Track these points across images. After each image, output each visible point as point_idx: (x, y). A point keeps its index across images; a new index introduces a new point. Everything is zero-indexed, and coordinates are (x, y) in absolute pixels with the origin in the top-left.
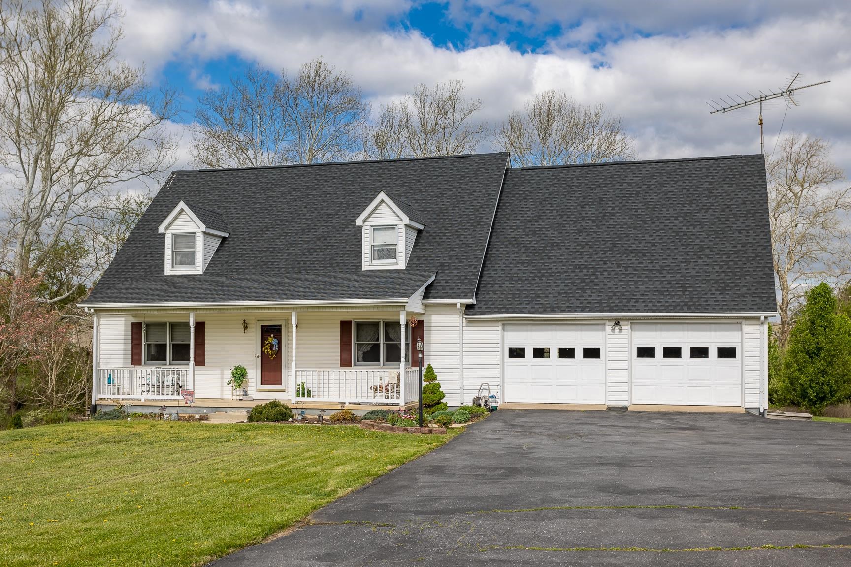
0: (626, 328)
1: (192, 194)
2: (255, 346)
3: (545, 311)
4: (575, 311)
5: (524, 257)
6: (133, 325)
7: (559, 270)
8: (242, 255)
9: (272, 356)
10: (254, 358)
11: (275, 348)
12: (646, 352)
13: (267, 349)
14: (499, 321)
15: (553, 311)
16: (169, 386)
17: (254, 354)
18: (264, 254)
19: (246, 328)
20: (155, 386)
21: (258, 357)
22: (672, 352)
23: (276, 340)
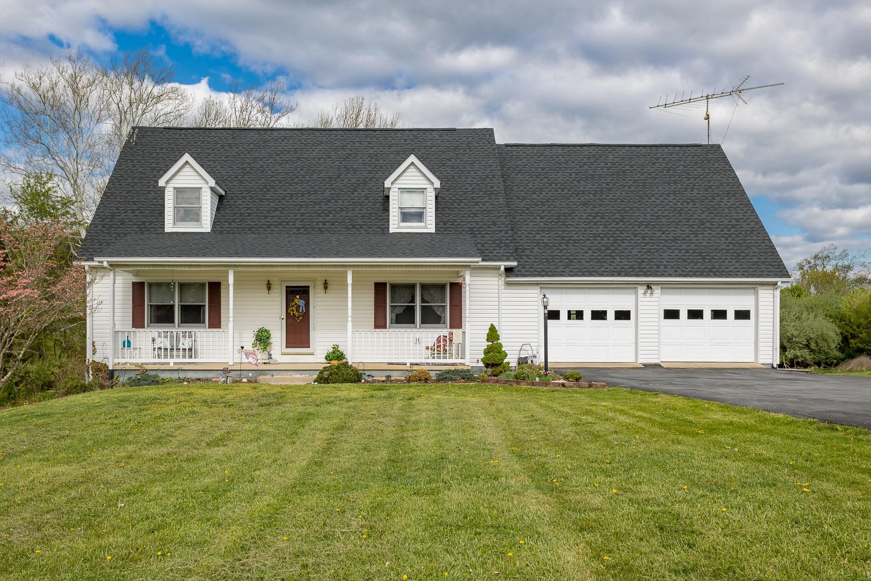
0: (657, 291)
1: (164, 150)
2: (279, 307)
3: (584, 275)
4: (613, 276)
5: (542, 225)
6: (134, 284)
7: (581, 238)
8: (249, 215)
9: (298, 318)
10: (278, 319)
11: (302, 309)
12: (672, 314)
13: (293, 311)
14: (537, 284)
15: (591, 275)
16: (185, 349)
17: (279, 315)
18: (274, 214)
19: (269, 288)
20: (169, 350)
21: (283, 319)
22: (695, 314)
23: (303, 301)
